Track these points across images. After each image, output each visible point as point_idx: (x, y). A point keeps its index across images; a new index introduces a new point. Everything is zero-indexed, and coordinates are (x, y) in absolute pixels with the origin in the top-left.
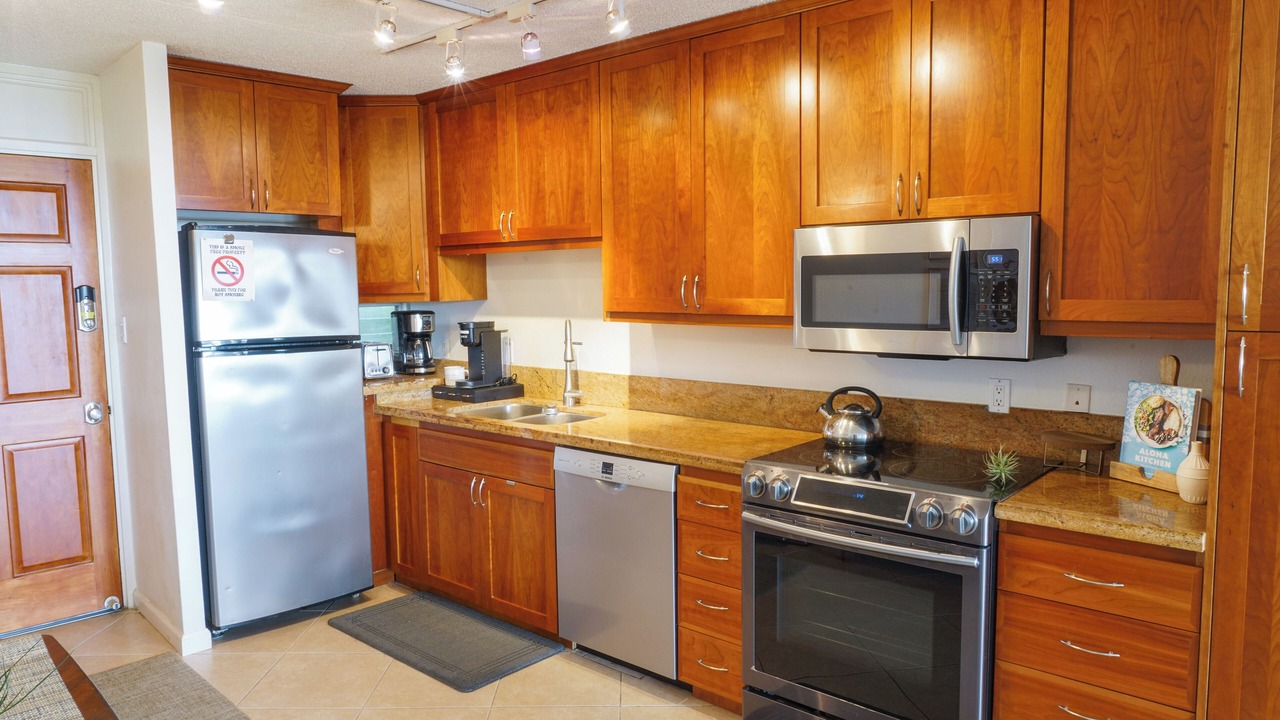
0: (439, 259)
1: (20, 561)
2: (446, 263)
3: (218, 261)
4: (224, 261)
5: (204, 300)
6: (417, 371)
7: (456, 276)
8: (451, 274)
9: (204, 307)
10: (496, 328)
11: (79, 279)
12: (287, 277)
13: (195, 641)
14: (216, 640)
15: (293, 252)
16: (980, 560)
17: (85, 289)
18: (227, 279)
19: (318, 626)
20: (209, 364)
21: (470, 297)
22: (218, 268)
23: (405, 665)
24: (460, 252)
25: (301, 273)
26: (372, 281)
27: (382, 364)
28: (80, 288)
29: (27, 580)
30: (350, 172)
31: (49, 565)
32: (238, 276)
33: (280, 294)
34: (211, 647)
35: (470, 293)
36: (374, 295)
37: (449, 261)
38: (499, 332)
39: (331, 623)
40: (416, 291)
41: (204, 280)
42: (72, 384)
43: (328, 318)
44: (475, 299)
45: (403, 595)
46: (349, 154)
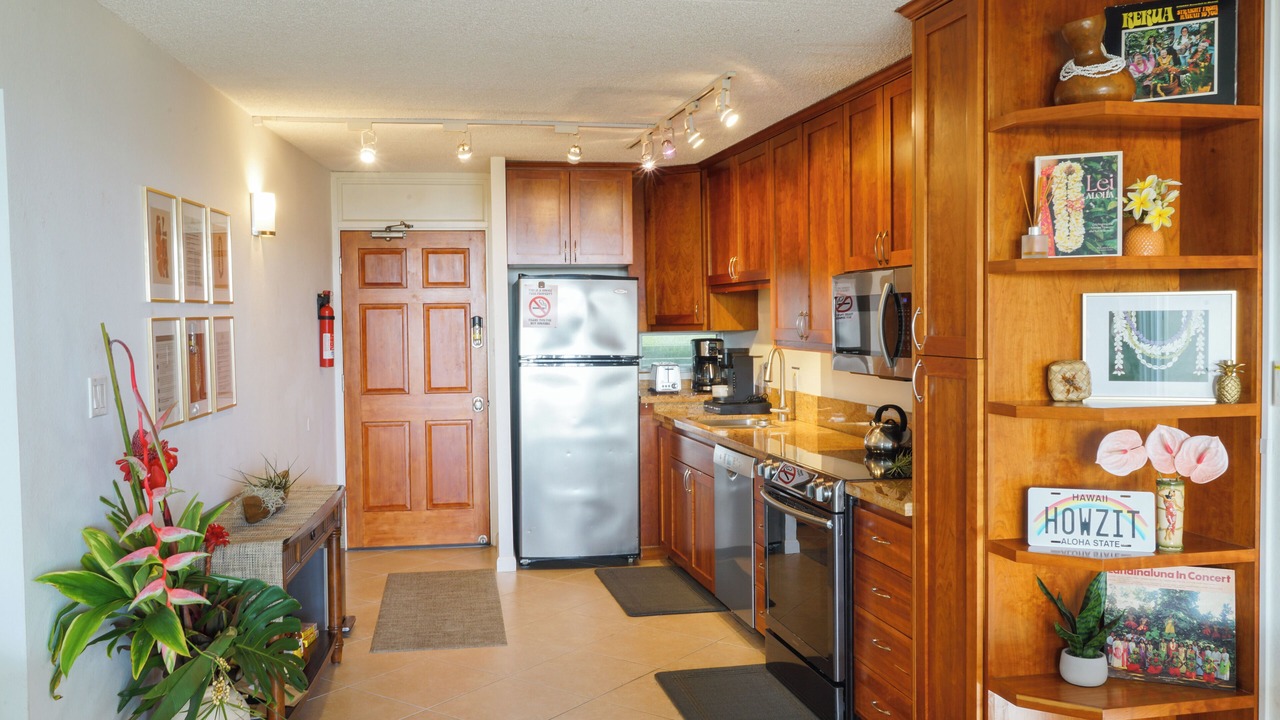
0: (711, 295)
1: (432, 500)
2: (718, 300)
3: (534, 300)
4: (537, 300)
5: (524, 326)
6: (705, 388)
7: (727, 309)
8: (722, 308)
9: (525, 333)
10: (750, 354)
11: (475, 312)
12: (582, 311)
13: (505, 562)
14: (520, 566)
15: (587, 291)
16: (833, 523)
17: (477, 319)
18: (539, 312)
19: (590, 572)
20: (526, 372)
21: (740, 328)
22: (534, 305)
23: (609, 594)
24: (722, 290)
25: (592, 308)
26: (667, 313)
27: (672, 380)
28: (474, 318)
29: (434, 513)
30: (653, 228)
31: (448, 506)
32: (546, 310)
33: (576, 324)
34: (515, 569)
35: (741, 324)
36: (670, 325)
37: (721, 297)
38: (752, 357)
39: (596, 573)
40: (696, 322)
41: (525, 314)
42: (467, 384)
43: (613, 342)
44: (746, 330)
45: (662, 565)
46: (653, 213)
